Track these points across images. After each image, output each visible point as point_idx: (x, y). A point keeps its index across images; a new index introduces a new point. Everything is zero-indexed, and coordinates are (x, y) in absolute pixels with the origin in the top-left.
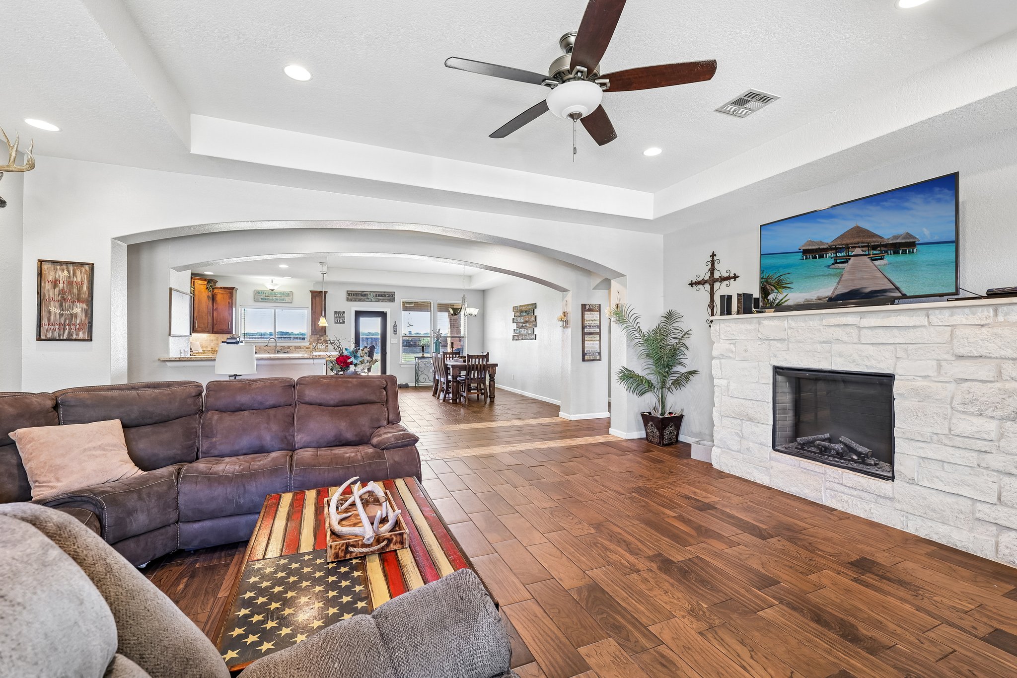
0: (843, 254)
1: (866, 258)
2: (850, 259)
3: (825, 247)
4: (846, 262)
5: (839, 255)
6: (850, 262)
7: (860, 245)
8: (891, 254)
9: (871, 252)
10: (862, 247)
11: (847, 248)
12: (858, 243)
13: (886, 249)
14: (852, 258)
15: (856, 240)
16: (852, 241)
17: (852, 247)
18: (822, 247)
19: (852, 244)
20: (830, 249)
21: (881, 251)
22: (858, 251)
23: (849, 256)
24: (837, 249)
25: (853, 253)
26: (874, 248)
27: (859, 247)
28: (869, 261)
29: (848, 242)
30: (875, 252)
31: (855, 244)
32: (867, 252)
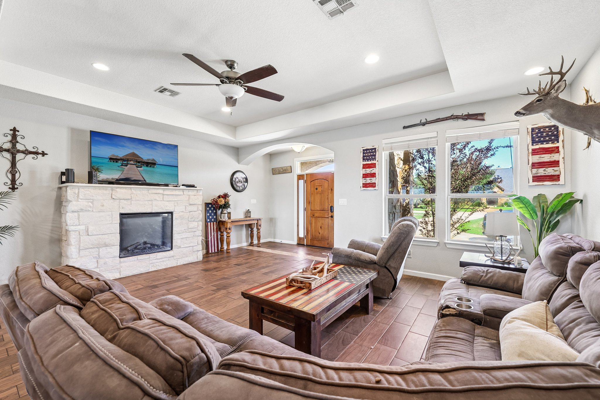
0: (126, 162)
1: (134, 166)
2: (128, 165)
3: (119, 158)
4: (126, 166)
5: (124, 162)
6: (128, 166)
7: (133, 160)
8: (145, 166)
9: (137, 164)
10: (134, 161)
11: (128, 160)
12: (133, 159)
13: (143, 164)
14: (129, 165)
15: (132, 158)
16: (130, 158)
17: (130, 160)
18: (117, 158)
19: (130, 159)
20: (120, 159)
21: (141, 164)
22: (132, 162)
23: (128, 164)
24: (123, 160)
25: (130, 163)
26: (139, 162)
27: (133, 161)
28: (136, 167)
29: (129, 158)
30: (139, 164)
31: (131, 159)
32: (136, 164)
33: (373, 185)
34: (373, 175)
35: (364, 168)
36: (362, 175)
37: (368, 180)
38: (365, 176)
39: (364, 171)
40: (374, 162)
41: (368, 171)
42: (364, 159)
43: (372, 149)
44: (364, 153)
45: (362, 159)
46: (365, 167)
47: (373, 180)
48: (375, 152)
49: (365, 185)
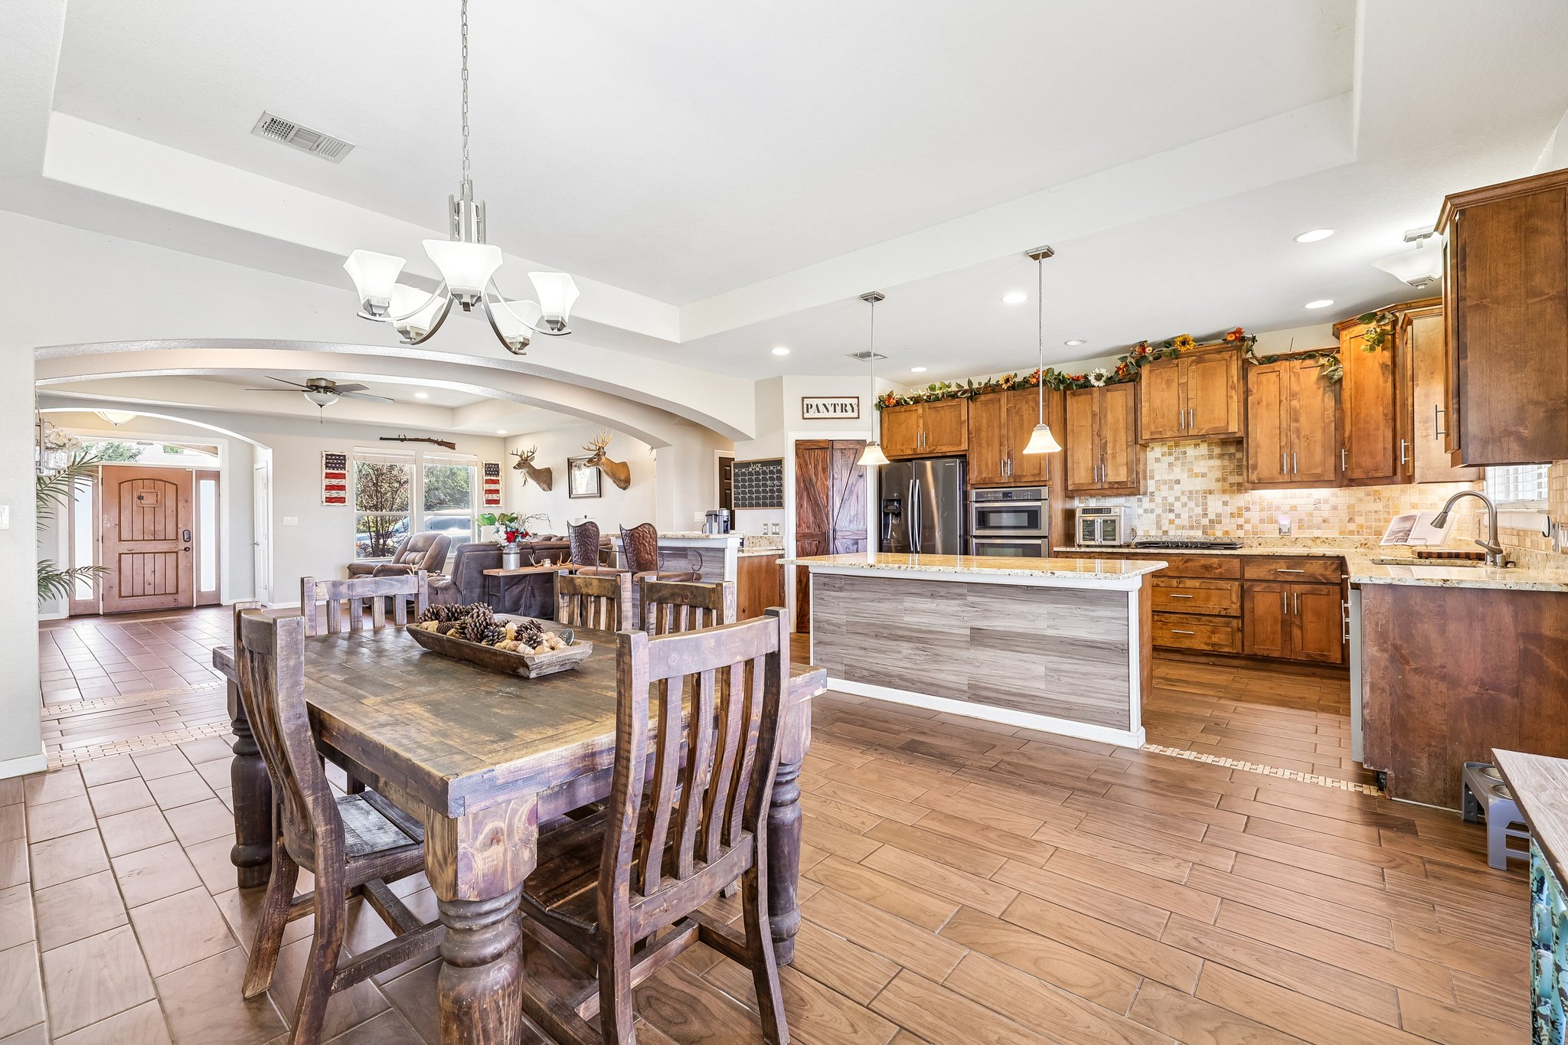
33: (342, 500)
34: (342, 488)
35: (326, 477)
36: (324, 487)
37: (334, 494)
38: (329, 488)
39: (327, 482)
40: (343, 472)
41: (335, 482)
42: (327, 467)
43: (339, 456)
44: (327, 459)
45: (324, 466)
46: (328, 476)
47: (341, 494)
48: (345, 460)
49: (329, 500)
